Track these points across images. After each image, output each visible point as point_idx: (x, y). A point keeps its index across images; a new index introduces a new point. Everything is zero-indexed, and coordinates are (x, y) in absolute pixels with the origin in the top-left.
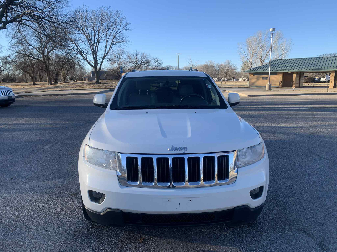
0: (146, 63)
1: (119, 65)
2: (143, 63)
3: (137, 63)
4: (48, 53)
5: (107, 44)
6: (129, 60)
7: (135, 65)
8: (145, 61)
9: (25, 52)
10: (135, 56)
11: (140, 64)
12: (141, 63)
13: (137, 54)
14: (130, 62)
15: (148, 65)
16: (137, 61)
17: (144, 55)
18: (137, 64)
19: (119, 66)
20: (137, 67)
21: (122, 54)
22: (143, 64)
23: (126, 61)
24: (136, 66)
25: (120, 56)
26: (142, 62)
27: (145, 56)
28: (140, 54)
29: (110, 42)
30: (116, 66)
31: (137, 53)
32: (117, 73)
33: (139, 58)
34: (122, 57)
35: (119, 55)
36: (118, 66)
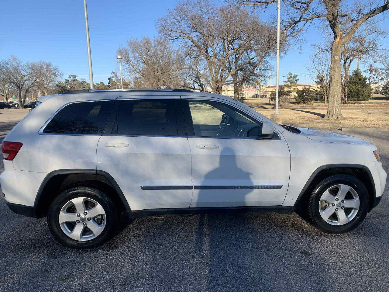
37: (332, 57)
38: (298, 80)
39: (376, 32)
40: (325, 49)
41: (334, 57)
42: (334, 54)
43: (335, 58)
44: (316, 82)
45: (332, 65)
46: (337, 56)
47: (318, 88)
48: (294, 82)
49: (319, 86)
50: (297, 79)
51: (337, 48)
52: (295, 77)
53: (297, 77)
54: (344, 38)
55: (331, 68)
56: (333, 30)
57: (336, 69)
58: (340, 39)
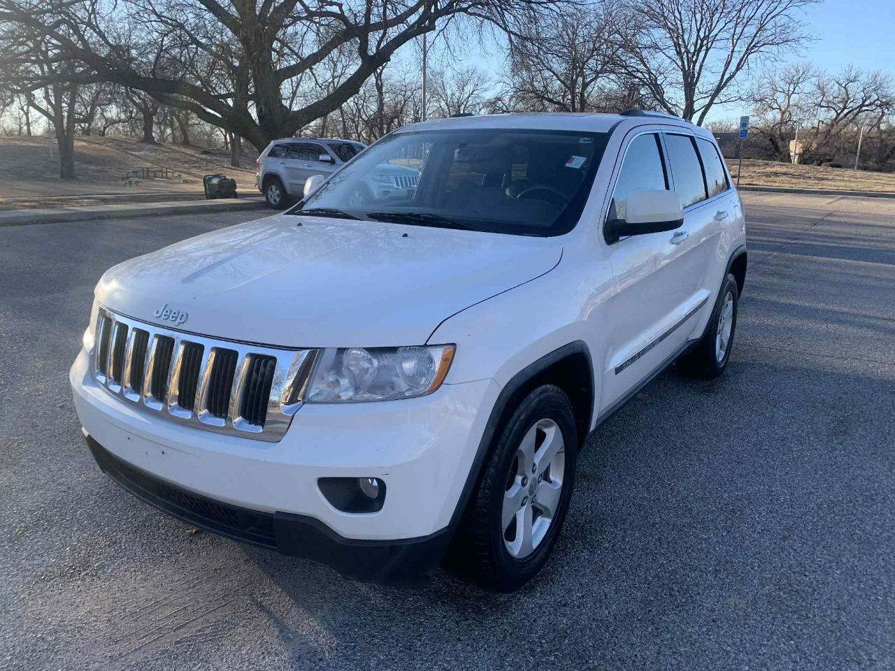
0: (880, 106)
1: (782, 115)
2: (867, 106)
3: (845, 108)
4: (585, 85)
5: (733, 51)
6: (821, 98)
7: (838, 115)
8: (878, 100)
9: (533, 86)
10: (844, 85)
11: (856, 109)
12: (862, 105)
13: (852, 78)
14: (823, 104)
15: (883, 113)
16: (849, 99)
17: (878, 78)
18: (846, 111)
19: (782, 118)
20: (841, 119)
21: (801, 80)
22: (867, 110)
23: (810, 101)
24: (842, 115)
25: (792, 86)
26: (864, 102)
27: (881, 84)
28: (863, 78)
29: (741, 47)
30: (772, 116)
31: (853, 74)
32: (771, 140)
33: (856, 92)
34: (797, 89)
35: (790, 84)
36: (779, 117)
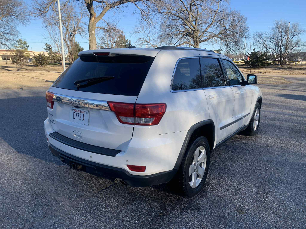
37: (90, 32)
38: (29, 46)
39: (87, 16)
40: (53, 23)
41: (91, 31)
42: (91, 29)
43: (92, 33)
44: (45, 49)
45: (90, 38)
46: (94, 32)
47: (47, 54)
48: (25, 48)
49: (48, 52)
50: (27, 45)
51: (93, 25)
52: (25, 43)
53: (27, 43)
54: (97, 18)
55: (90, 39)
56: (90, 11)
57: (94, 41)
58: (94, 18)
